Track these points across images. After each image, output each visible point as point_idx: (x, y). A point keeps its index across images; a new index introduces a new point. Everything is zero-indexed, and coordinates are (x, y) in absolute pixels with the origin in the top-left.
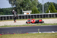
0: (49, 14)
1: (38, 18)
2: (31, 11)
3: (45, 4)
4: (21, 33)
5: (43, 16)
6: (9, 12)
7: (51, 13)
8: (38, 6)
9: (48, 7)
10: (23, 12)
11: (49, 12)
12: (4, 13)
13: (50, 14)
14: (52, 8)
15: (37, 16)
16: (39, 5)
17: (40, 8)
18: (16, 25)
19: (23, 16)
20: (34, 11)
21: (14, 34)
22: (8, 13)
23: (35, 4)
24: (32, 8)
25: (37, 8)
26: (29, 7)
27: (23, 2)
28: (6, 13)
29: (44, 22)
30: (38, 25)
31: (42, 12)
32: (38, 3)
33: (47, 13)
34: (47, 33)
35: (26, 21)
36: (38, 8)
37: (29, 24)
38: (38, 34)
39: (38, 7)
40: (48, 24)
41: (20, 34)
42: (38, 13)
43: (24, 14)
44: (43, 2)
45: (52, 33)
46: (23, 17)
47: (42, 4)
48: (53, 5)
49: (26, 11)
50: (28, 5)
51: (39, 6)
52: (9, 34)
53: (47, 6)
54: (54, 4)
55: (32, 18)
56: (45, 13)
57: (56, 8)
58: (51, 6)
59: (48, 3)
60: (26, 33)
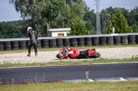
0: (112, 35)
1: (86, 44)
2: (69, 29)
3: (103, 12)
4: (45, 82)
5: (97, 41)
6: (17, 32)
7: (117, 35)
8: (85, 16)
9: (111, 19)
10: (50, 30)
11: (111, 32)
12: (2, 34)
13: (114, 37)
14: (119, 22)
15: (83, 42)
16: (88, 14)
17: (89, 22)
18: (32, 62)
19: (49, 40)
20: (76, 30)
21: (26, 83)
22: (14, 34)
23: (78, 12)
24: (71, 23)
25: (83, 23)
26: (65, 20)
27: (50, 8)
28: (8, 33)
29: (99, 55)
30: (85, 61)
31: (96, 30)
32: (85, 9)
33: (108, 33)
34: (108, 80)
35: (57, 52)
36: (85, 22)
37: (65, 60)
38: (86, 83)
39: (86, 20)
40: (109, 60)
41: (43, 84)
42: (87, 34)
43: (51, 36)
44: (97, 7)
45: (119, 82)
46: (50, 44)
47: (95, 12)
48: (121, 15)
49: (58, 28)
50: (62, 14)
51: (89, 16)
52: (14, 83)
53: (108, 17)
54: (125, 12)
55: (71, 45)
56: (102, 33)
57: (128, 22)
58: (118, 16)
59: (110, 10)
60: (56, 81)
